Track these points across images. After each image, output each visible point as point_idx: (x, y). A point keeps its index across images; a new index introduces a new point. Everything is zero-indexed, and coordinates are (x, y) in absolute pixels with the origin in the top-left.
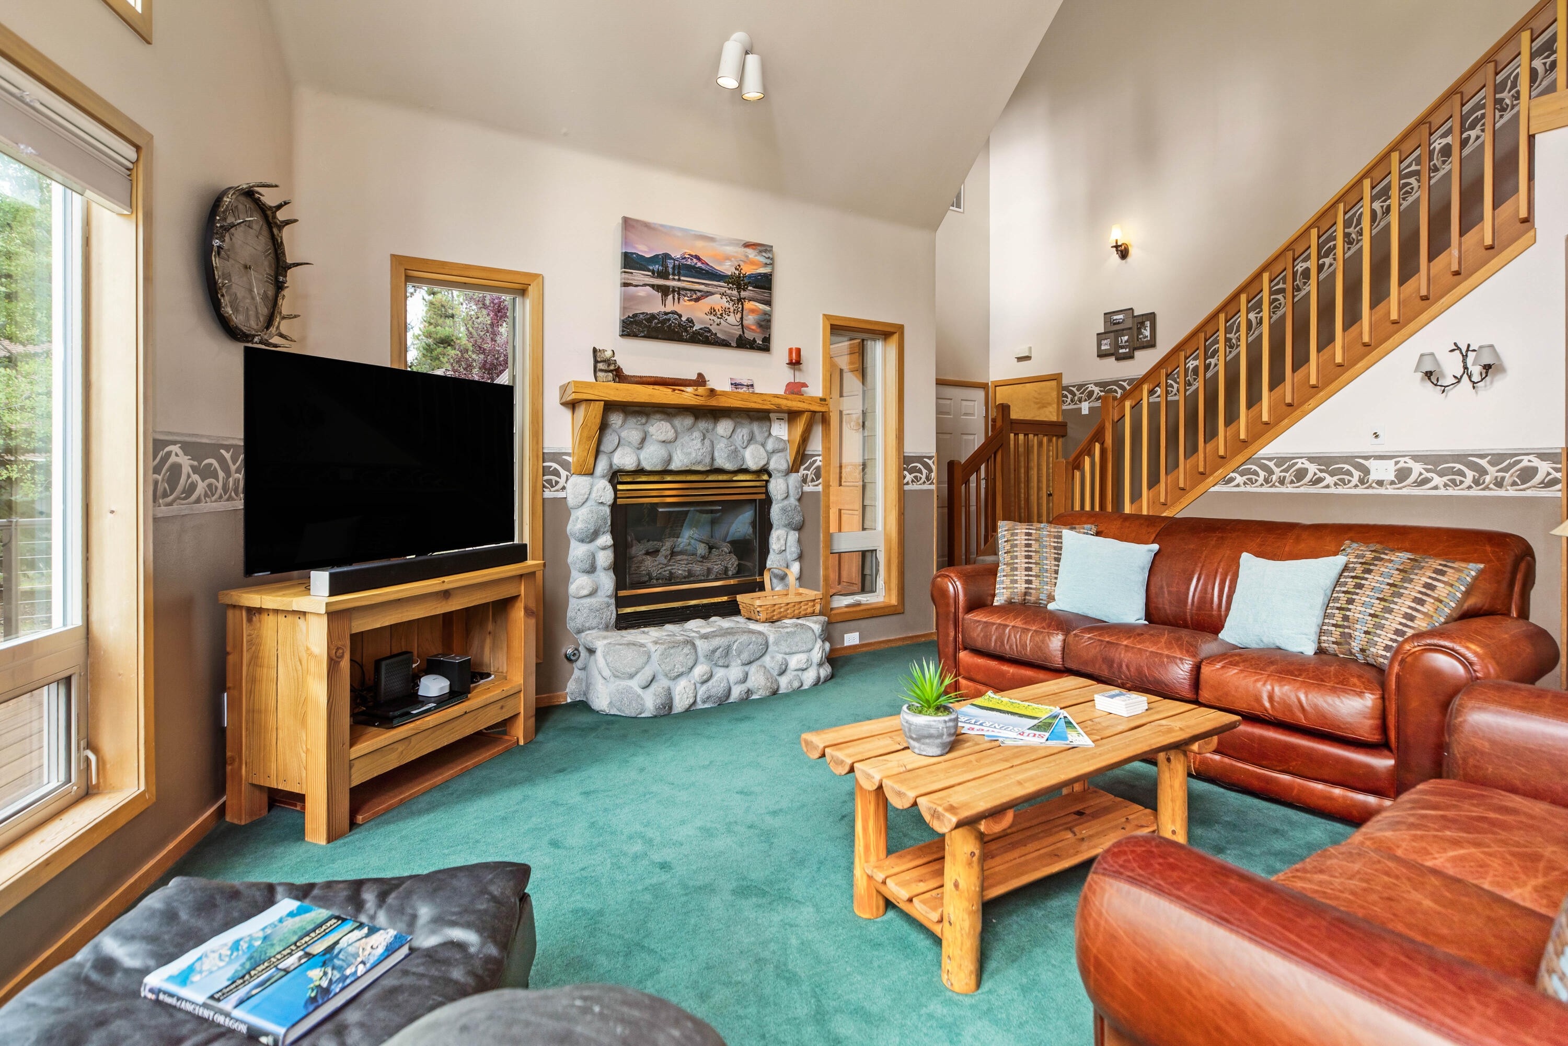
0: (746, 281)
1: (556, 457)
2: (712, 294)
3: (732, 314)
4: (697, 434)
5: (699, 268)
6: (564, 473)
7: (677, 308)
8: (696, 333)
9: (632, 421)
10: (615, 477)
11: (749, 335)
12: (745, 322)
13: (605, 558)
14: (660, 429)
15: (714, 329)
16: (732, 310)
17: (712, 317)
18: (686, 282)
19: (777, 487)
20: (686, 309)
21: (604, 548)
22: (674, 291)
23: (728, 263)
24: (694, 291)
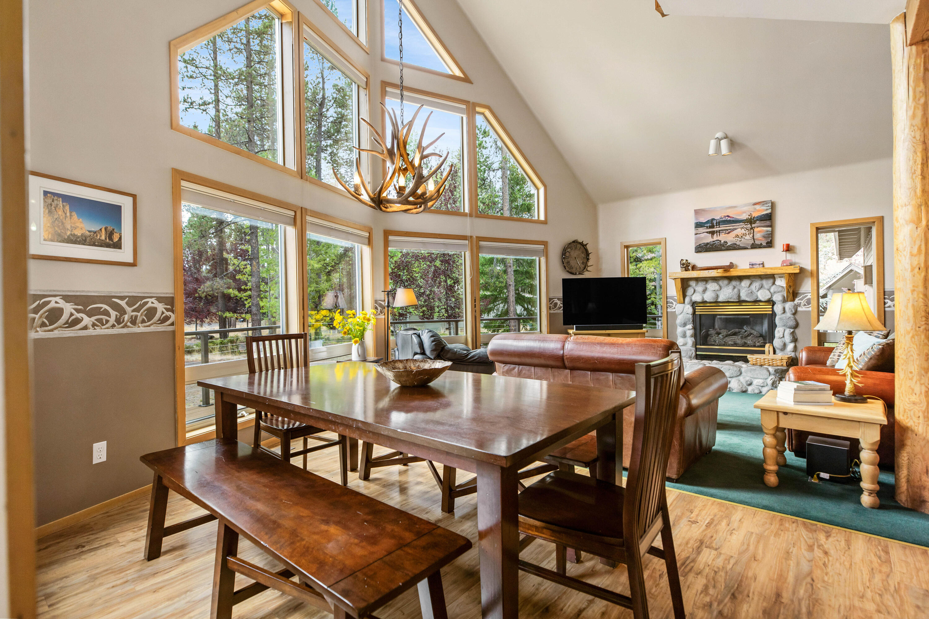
0: (755, 219)
1: (672, 298)
2: (736, 229)
3: (748, 235)
4: (731, 287)
5: (730, 220)
6: (675, 303)
7: (719, 238)
8: (729, 246)
9: (700, 283)
10: (694, 304)
11: (757, 242)
12: (755, 237)
13: (690, 333)
14: (712, 286)
15: (738, 243)
16: (747, 233)
17: (737, 238)
18: (722, 227)
19: (778, 308)
20: (723, 238)
21: (689, 329)
22: (717, 232)
23: (744, 215)
24: (727, 230)
